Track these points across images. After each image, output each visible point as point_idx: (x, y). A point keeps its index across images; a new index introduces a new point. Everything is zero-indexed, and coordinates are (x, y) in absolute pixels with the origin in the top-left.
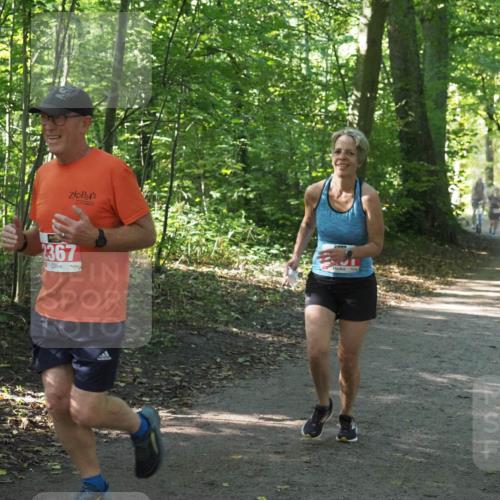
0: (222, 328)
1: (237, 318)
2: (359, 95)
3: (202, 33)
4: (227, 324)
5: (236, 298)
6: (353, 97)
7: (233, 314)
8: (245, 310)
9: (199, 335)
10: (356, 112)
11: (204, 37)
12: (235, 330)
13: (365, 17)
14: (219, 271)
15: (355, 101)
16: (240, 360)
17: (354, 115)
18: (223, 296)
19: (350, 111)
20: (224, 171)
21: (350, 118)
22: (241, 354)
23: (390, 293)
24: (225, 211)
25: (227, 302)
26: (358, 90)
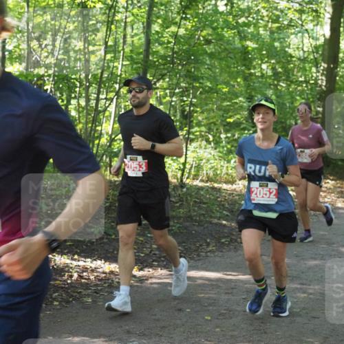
0: (216, 221)
1: (227, 215)
2: (326, 66)
3: (201, 31)
4: (219, 218)
5: (230, 202)
6: (322, 68)
7: (224, 212)
8: (234, 210)
9: (199, 225)
10: (324, 78)
11: (204, 33)
12: (224, 222)
13: (328, 13)
14: (225, 186)
15: (323, 70)
16: (223, 240)
17: (322, 79)
18: (221, 201)
19: (320, 78)
20: (228, 120)
21: (320, 82)
22: (225, 237)
23: (340, 199)
24: (229, 146)
25: (223, 205)
26: (324, 63)
